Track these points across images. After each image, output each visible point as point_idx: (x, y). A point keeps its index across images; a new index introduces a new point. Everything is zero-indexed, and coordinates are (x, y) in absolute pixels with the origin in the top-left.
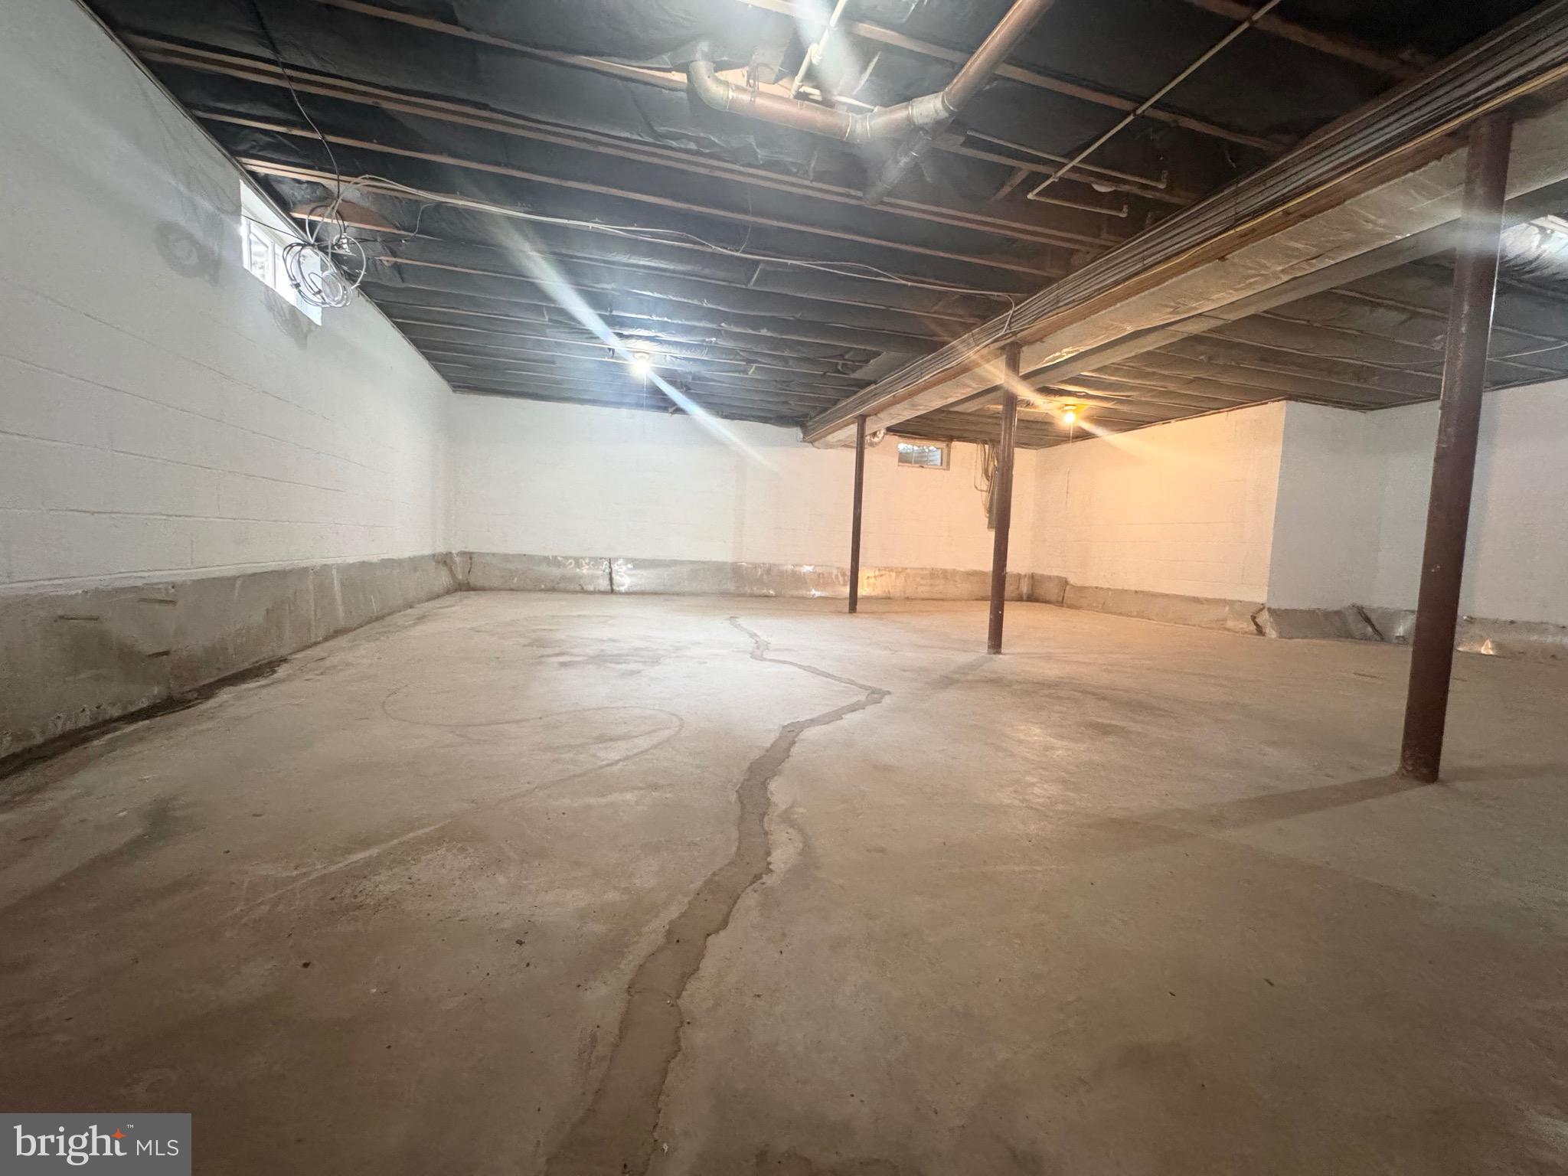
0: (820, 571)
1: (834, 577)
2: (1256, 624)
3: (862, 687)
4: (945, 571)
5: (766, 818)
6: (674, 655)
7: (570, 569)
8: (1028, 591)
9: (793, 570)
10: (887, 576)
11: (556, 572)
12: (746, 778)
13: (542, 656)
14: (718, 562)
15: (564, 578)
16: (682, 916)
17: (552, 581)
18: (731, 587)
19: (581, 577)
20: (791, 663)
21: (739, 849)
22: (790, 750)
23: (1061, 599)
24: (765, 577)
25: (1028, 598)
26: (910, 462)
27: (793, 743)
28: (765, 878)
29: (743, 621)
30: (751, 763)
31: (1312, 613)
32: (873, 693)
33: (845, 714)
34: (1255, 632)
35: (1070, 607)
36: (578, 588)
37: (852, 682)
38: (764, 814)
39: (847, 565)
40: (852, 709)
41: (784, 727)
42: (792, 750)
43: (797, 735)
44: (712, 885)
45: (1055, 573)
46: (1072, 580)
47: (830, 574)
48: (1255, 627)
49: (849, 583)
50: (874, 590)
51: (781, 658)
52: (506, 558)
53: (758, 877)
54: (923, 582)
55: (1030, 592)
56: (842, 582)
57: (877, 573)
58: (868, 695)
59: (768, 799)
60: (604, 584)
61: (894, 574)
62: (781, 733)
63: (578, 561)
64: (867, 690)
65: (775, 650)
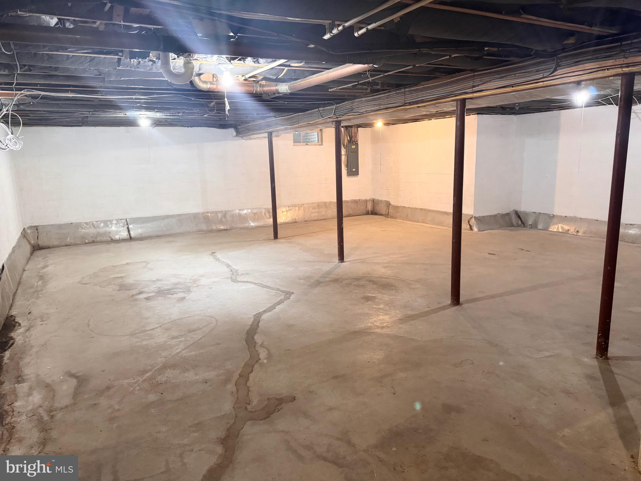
0: (255, 212)
1: (263, 214)
2: (470, 225)
3: (282, 291)
4: (325, 203)
5: (256, 347)
6: (195, 285)
7: (102, 229)
8: (371, 209)
9: (239, 213)
10: (294, 209)
11: (92, 231)
12: (247, 336)
13: (133, 296)
14: (193, 213)
15: (99, 234)
16: (241, 372)
17: (92, 237)
18: (204, 227)
19: (110, 233)
20: (251, 282)
21: (250, 356)
22: (259, 325)
23: (387, 213)
24: (223, 219)
25: (371, 212)
26: (300, 142)
27: (259, 322)
28: (259, 361)
29: (219, 255)
30: (247, 331)
31: (495, 216)
32: (287, 294)
33: (276, 306)
34: (469, 229)
35: (392, 217)
36: (109, 239)
37: (278, 290)
38: (255, 346)
39: (270, 206)
40: (279, 303)
41: (255, 316)
42: (259, 324)
43: (260, 318)
44: (246, 365)
45: (384, 199)
46: (393, 203)
47: (261, 213)
48: (469, 226)
49: (272, 216)
50: (286, 219)
51: (245, 280)
52: (60, 226)
53: (257, 361)
54: (314, 211)
55: (372, 210)
56: (268, 217)
57: (288, 209)
58: (285, 296)
59: (255, 342)
60: (124, 234)
61: (297, 208)
62: (254, 319)
63: (107, 223)
64: (284, 293)
65: (242, 275)
